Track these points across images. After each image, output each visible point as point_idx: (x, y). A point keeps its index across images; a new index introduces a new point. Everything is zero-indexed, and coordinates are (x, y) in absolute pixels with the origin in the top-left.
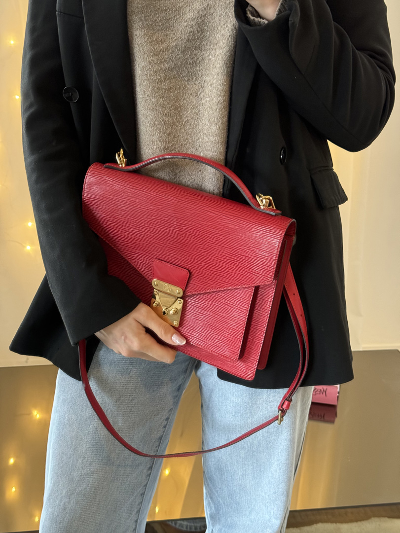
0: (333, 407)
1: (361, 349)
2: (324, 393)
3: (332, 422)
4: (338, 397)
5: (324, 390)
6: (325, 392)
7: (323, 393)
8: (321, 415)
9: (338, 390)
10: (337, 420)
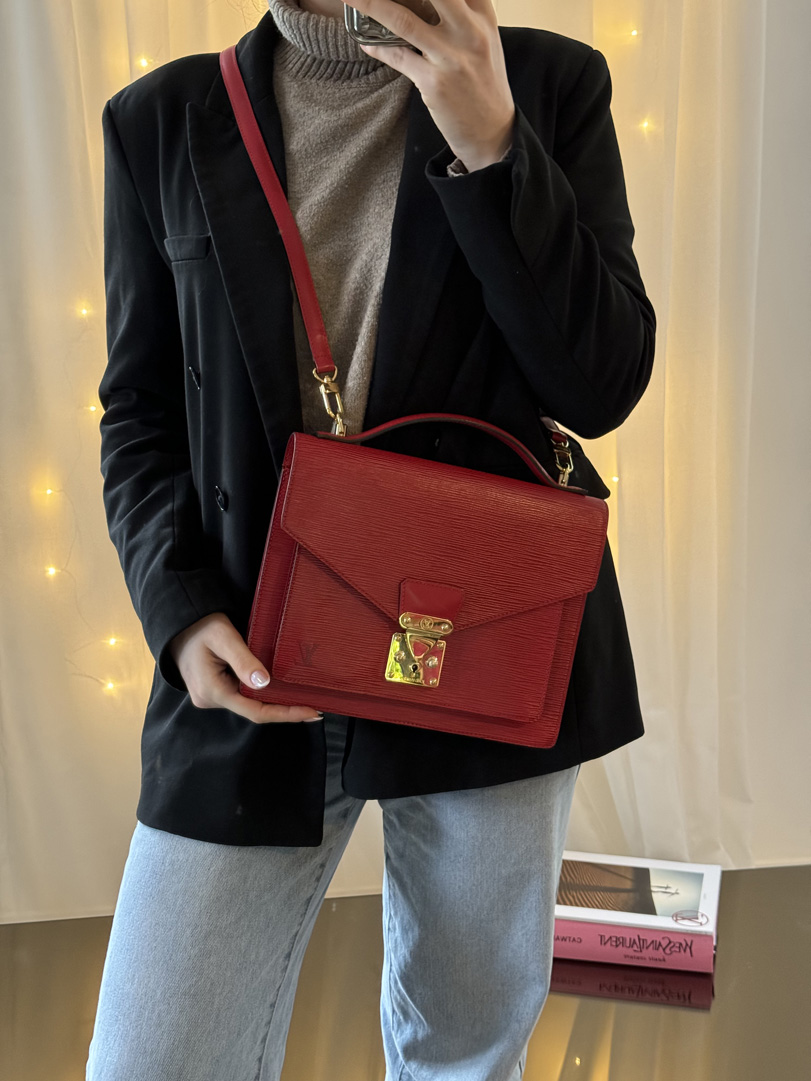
0: (706, 977)
1: (753, 867)
2: (688, 950)
3: (706, 1007)
4: (715, 956)
5: (687, 944)
6: (690, 948)
7: (685, 951)
8: (684, 996)
9: (714, 943)
10: (715, 1004)
